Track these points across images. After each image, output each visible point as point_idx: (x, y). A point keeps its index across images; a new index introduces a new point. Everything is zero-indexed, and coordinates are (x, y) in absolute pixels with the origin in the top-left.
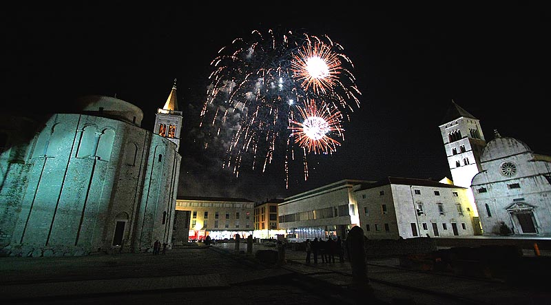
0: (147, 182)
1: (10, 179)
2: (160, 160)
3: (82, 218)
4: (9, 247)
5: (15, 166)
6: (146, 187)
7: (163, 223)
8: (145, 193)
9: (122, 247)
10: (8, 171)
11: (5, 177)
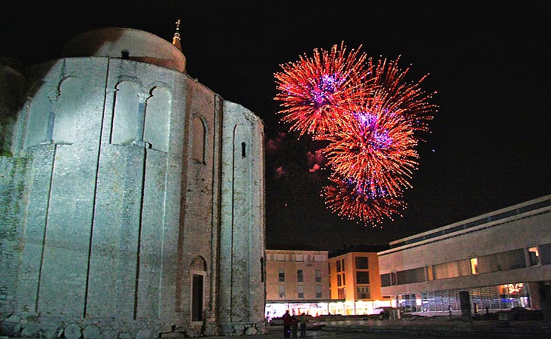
2: (244, 155)
3: (138, 265)
4: (14, 319)
7: (262, 281)
9: (204, 323)
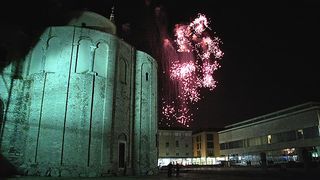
0: (138, 103)
1: (14, 95)
2: (147, 79)
3: (90, 137)
5: (17, 82)
7: (157, 147)
8: (138, 113)
9: (125, 169)
10: (12, 87)
11: (10, 93)
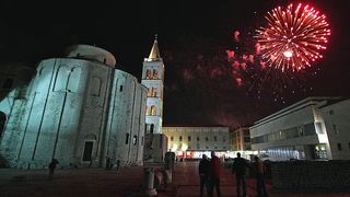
0: (111, 109)
1: (14, 111)
2: (121, 90)
3: (57, 138)
4: (12, 161)
5: (18, 101)
6: (111, 113)
7: (127, 143)
8: (110, 118)
9: (91, 162)
10: (13, 105)
11: (12, 109)
